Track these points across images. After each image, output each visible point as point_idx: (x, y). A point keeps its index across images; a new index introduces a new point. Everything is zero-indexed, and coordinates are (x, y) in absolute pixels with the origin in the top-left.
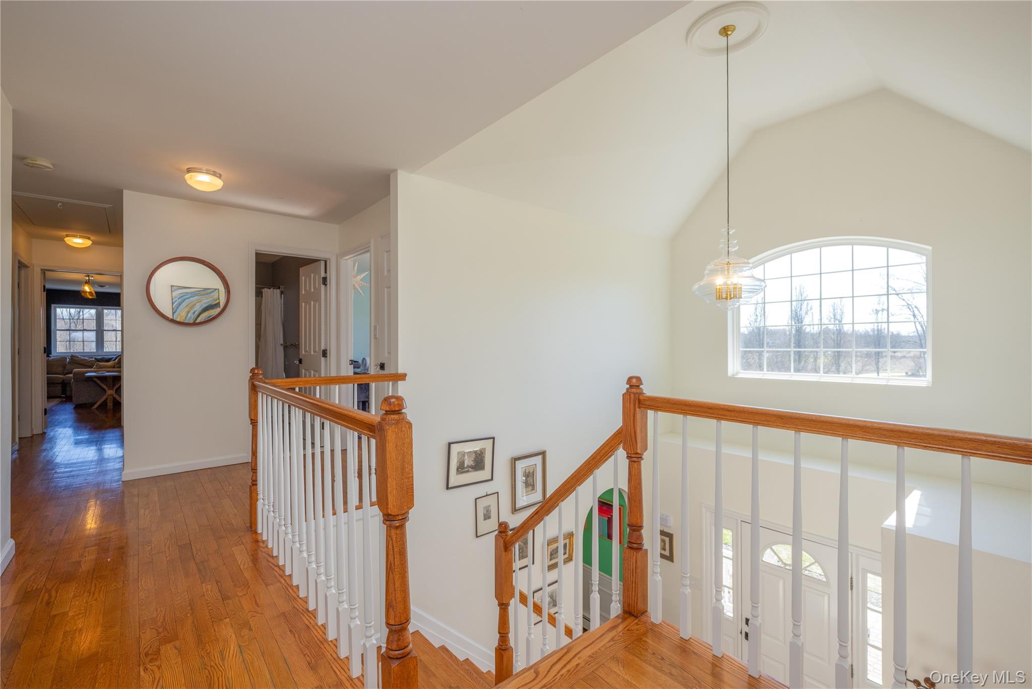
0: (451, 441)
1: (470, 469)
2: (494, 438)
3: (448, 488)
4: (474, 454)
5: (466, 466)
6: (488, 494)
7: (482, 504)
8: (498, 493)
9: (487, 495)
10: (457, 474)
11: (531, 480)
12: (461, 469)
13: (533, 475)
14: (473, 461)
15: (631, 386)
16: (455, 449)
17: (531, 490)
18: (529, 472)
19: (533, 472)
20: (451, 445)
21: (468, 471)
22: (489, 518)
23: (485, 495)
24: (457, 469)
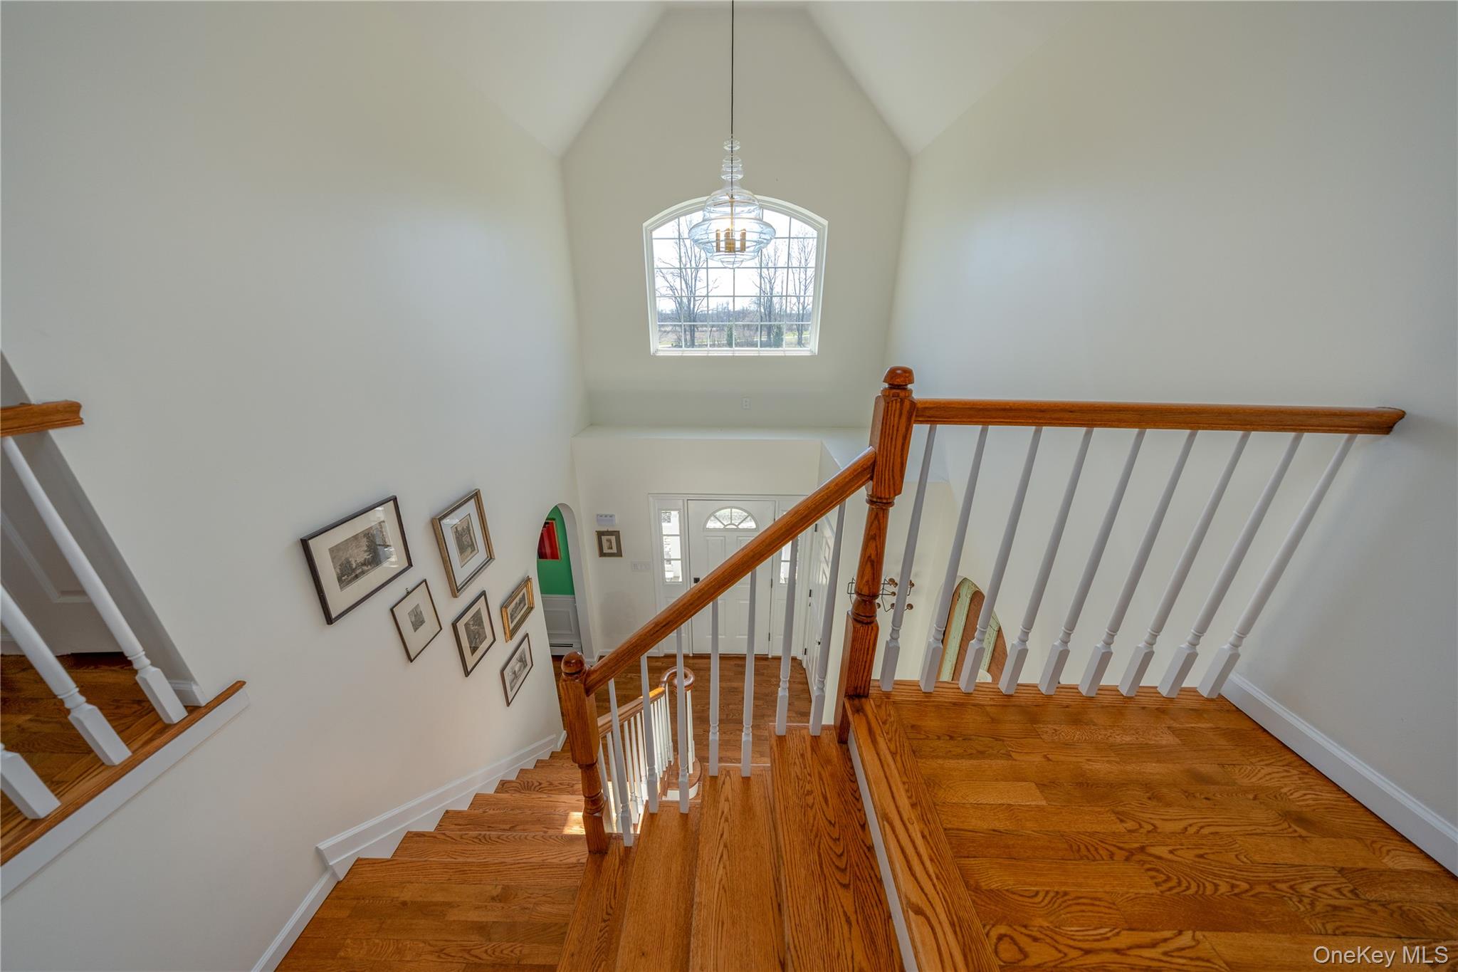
0: (303, 535)
1: (365, 568)
2: (395, 499)
3: (330, 620)
4: (365, 539)
5: (354, 566)
6: (409, 590)
7: (403, 613)
8: (425, 581)
9: (408, 593)
10: (341, 588)
11: (468, 539)
12: (348, 574)
13: (469, 531)
14: (366, 551)
15: (892, 386)
16: (321, 548)
17: (471, 552)
18: (463, 529)
19: (468, 527)
20: (311, 542)
21: (363, 573)
22: (422, 622)
23: (405, 593)
24: (340, 579)
